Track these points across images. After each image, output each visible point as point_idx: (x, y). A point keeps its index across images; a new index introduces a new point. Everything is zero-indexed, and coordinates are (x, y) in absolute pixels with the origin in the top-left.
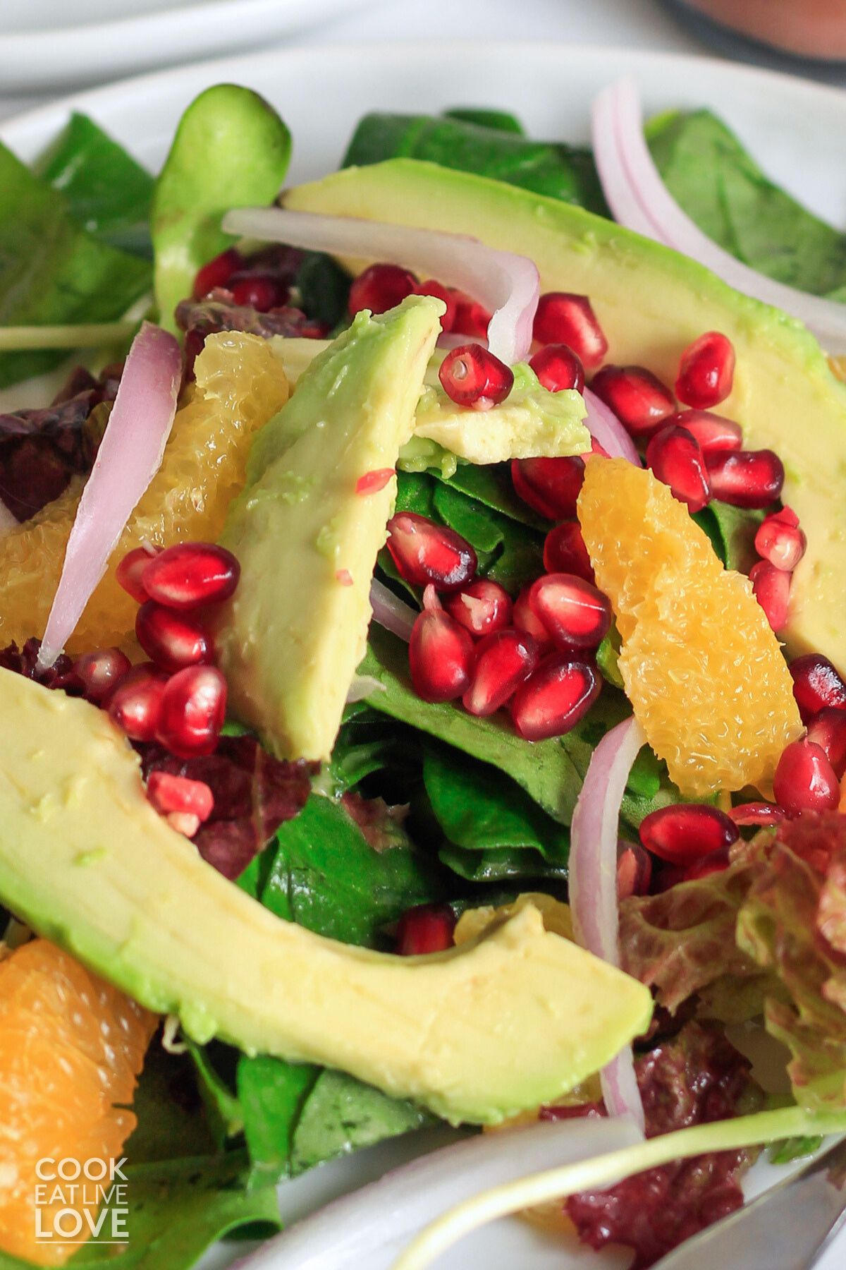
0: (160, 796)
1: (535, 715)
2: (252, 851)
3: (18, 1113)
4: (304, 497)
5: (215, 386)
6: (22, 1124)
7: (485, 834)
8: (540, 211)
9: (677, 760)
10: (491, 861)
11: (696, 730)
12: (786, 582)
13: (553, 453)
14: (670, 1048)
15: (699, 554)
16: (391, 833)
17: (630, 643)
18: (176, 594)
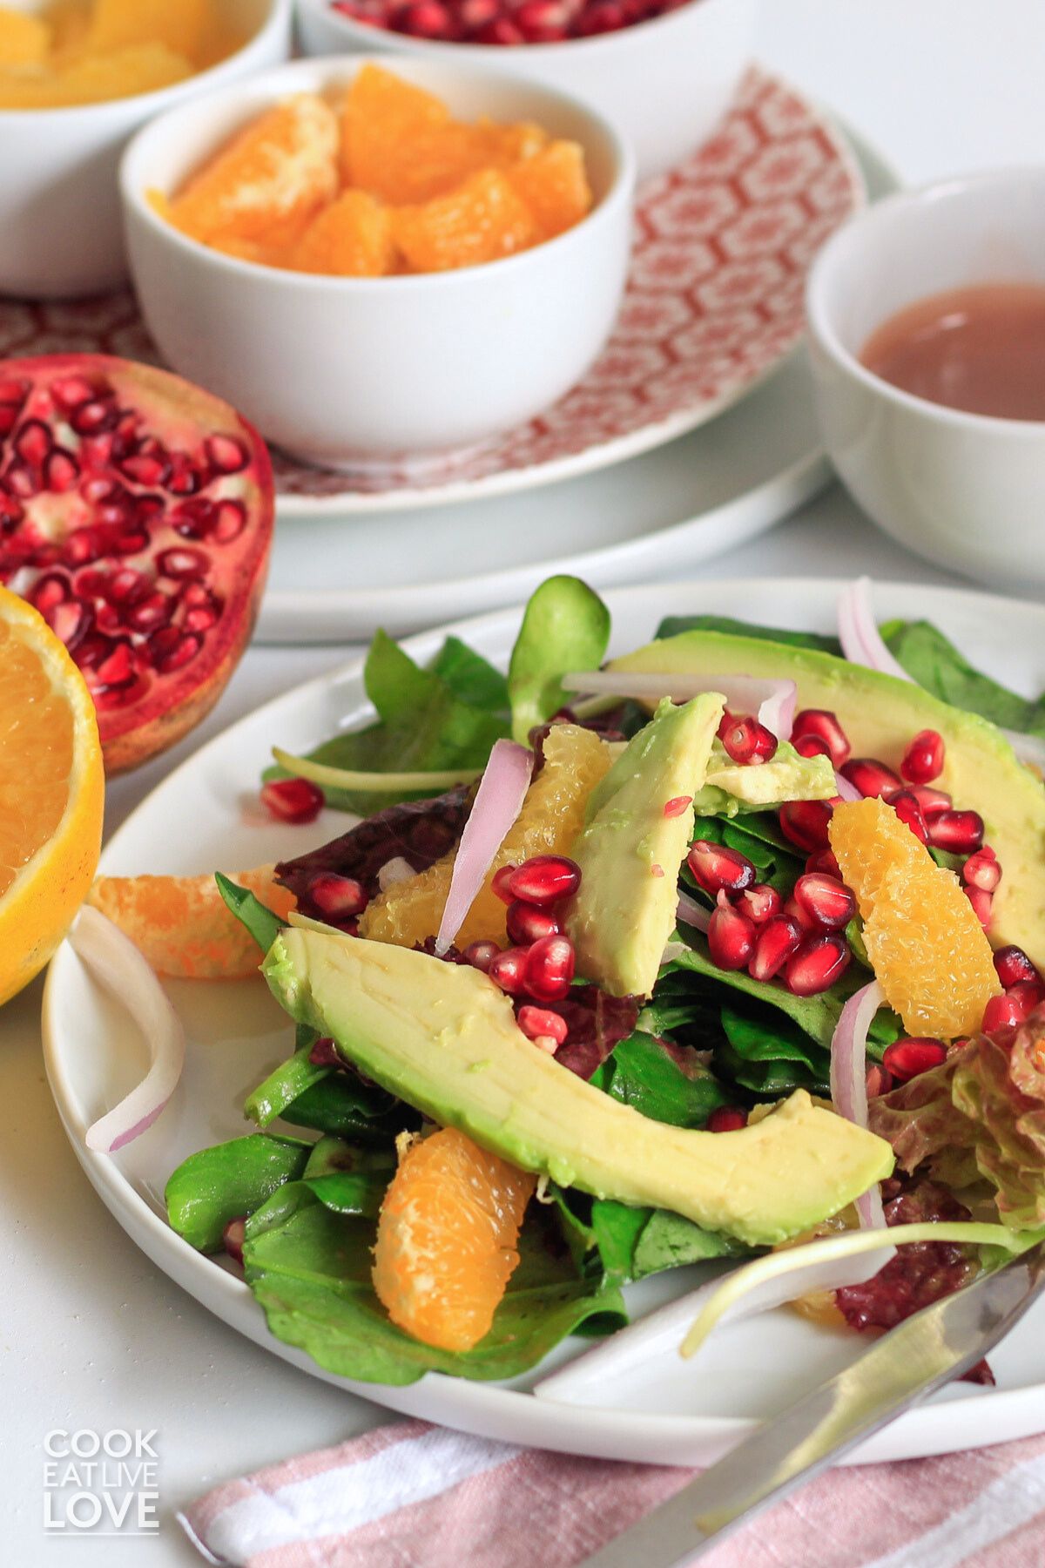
0: (528, 1023)
1: (803, 976)
2: (598, 1062)
3: (433, 1240)
4: (626, 824)
5: (558, 758)
6: (436, 1248)
7: (767, 1052)
8: (798, 659)
9: (910, 1011)
10: (773, 1077)
11: (923, 985)
12: (989, 902)
13: (809, 796)
14: (909, 1197)
15: (918, 855)
16: (699, 1068)
17: (871, 922)
18: (536, 891)
